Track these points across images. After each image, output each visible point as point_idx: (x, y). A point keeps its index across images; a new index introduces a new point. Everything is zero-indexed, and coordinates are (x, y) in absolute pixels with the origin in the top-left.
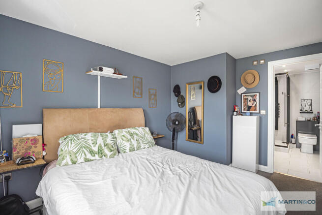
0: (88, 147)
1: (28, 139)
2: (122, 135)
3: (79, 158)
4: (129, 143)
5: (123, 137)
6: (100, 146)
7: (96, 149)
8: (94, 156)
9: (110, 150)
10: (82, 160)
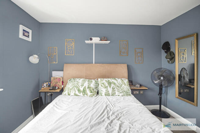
0: (78, 87)
1: (57, 78)
2: (103, 82)
3: (71, 92)
4: (106, 89)
5: (102, 84)
6: (85, 88)
7: (82, 89)
8: (80, 93)
9: (90, 92)
10: (73, 94)
